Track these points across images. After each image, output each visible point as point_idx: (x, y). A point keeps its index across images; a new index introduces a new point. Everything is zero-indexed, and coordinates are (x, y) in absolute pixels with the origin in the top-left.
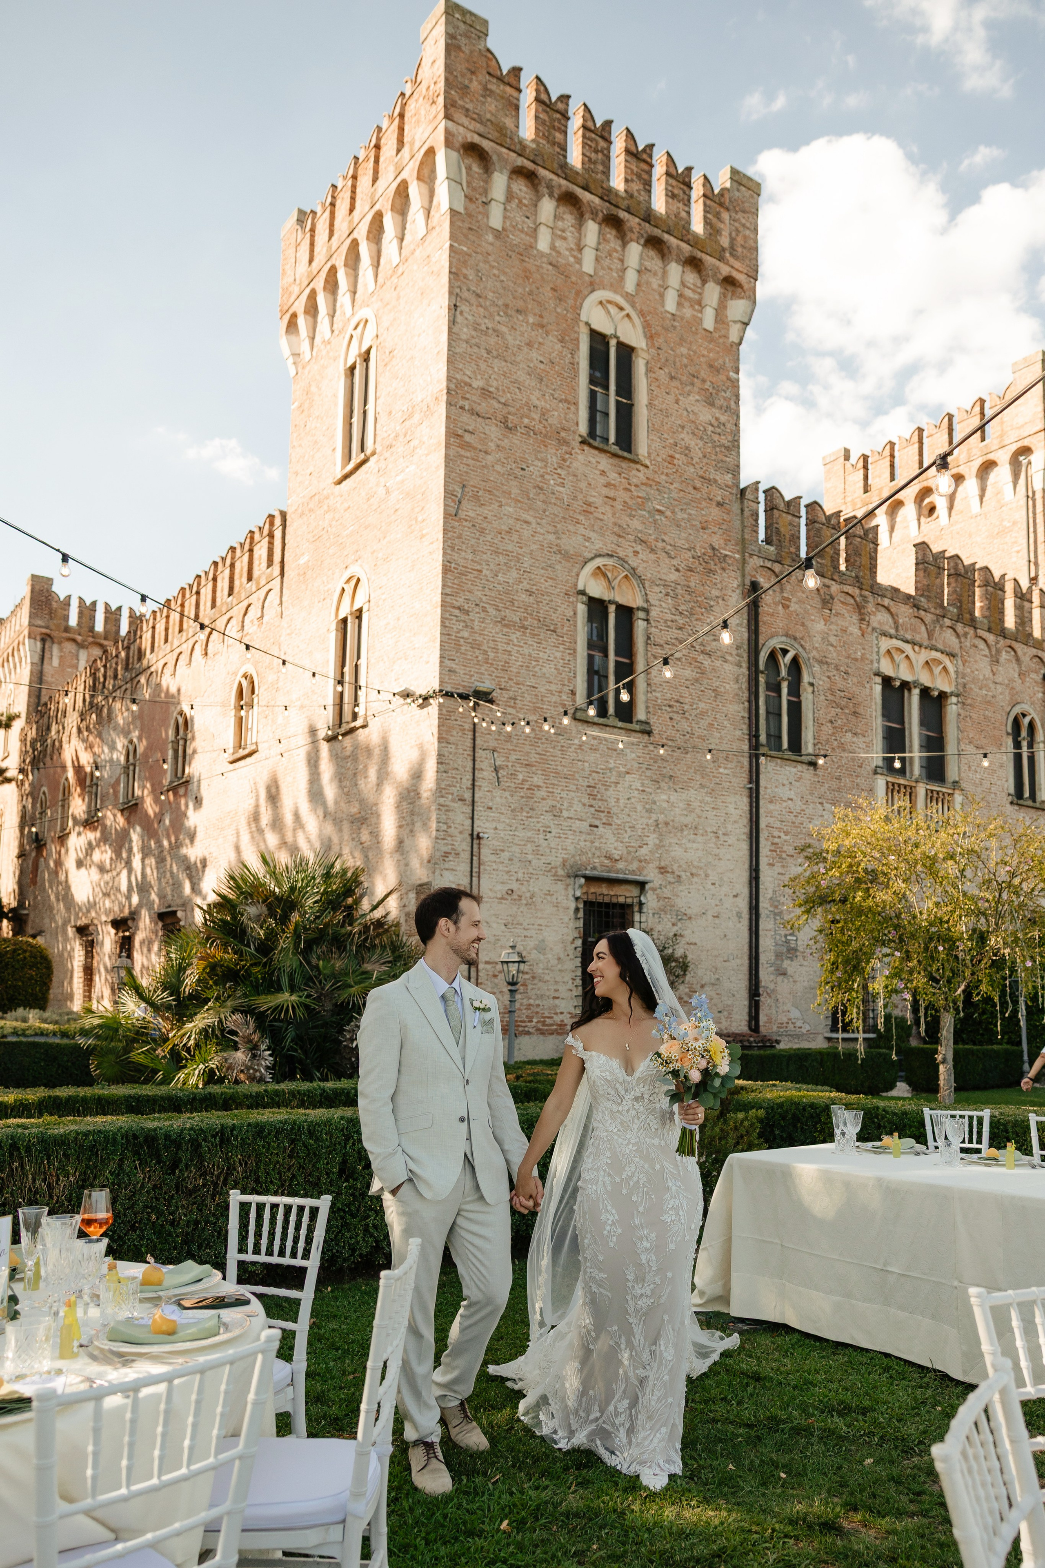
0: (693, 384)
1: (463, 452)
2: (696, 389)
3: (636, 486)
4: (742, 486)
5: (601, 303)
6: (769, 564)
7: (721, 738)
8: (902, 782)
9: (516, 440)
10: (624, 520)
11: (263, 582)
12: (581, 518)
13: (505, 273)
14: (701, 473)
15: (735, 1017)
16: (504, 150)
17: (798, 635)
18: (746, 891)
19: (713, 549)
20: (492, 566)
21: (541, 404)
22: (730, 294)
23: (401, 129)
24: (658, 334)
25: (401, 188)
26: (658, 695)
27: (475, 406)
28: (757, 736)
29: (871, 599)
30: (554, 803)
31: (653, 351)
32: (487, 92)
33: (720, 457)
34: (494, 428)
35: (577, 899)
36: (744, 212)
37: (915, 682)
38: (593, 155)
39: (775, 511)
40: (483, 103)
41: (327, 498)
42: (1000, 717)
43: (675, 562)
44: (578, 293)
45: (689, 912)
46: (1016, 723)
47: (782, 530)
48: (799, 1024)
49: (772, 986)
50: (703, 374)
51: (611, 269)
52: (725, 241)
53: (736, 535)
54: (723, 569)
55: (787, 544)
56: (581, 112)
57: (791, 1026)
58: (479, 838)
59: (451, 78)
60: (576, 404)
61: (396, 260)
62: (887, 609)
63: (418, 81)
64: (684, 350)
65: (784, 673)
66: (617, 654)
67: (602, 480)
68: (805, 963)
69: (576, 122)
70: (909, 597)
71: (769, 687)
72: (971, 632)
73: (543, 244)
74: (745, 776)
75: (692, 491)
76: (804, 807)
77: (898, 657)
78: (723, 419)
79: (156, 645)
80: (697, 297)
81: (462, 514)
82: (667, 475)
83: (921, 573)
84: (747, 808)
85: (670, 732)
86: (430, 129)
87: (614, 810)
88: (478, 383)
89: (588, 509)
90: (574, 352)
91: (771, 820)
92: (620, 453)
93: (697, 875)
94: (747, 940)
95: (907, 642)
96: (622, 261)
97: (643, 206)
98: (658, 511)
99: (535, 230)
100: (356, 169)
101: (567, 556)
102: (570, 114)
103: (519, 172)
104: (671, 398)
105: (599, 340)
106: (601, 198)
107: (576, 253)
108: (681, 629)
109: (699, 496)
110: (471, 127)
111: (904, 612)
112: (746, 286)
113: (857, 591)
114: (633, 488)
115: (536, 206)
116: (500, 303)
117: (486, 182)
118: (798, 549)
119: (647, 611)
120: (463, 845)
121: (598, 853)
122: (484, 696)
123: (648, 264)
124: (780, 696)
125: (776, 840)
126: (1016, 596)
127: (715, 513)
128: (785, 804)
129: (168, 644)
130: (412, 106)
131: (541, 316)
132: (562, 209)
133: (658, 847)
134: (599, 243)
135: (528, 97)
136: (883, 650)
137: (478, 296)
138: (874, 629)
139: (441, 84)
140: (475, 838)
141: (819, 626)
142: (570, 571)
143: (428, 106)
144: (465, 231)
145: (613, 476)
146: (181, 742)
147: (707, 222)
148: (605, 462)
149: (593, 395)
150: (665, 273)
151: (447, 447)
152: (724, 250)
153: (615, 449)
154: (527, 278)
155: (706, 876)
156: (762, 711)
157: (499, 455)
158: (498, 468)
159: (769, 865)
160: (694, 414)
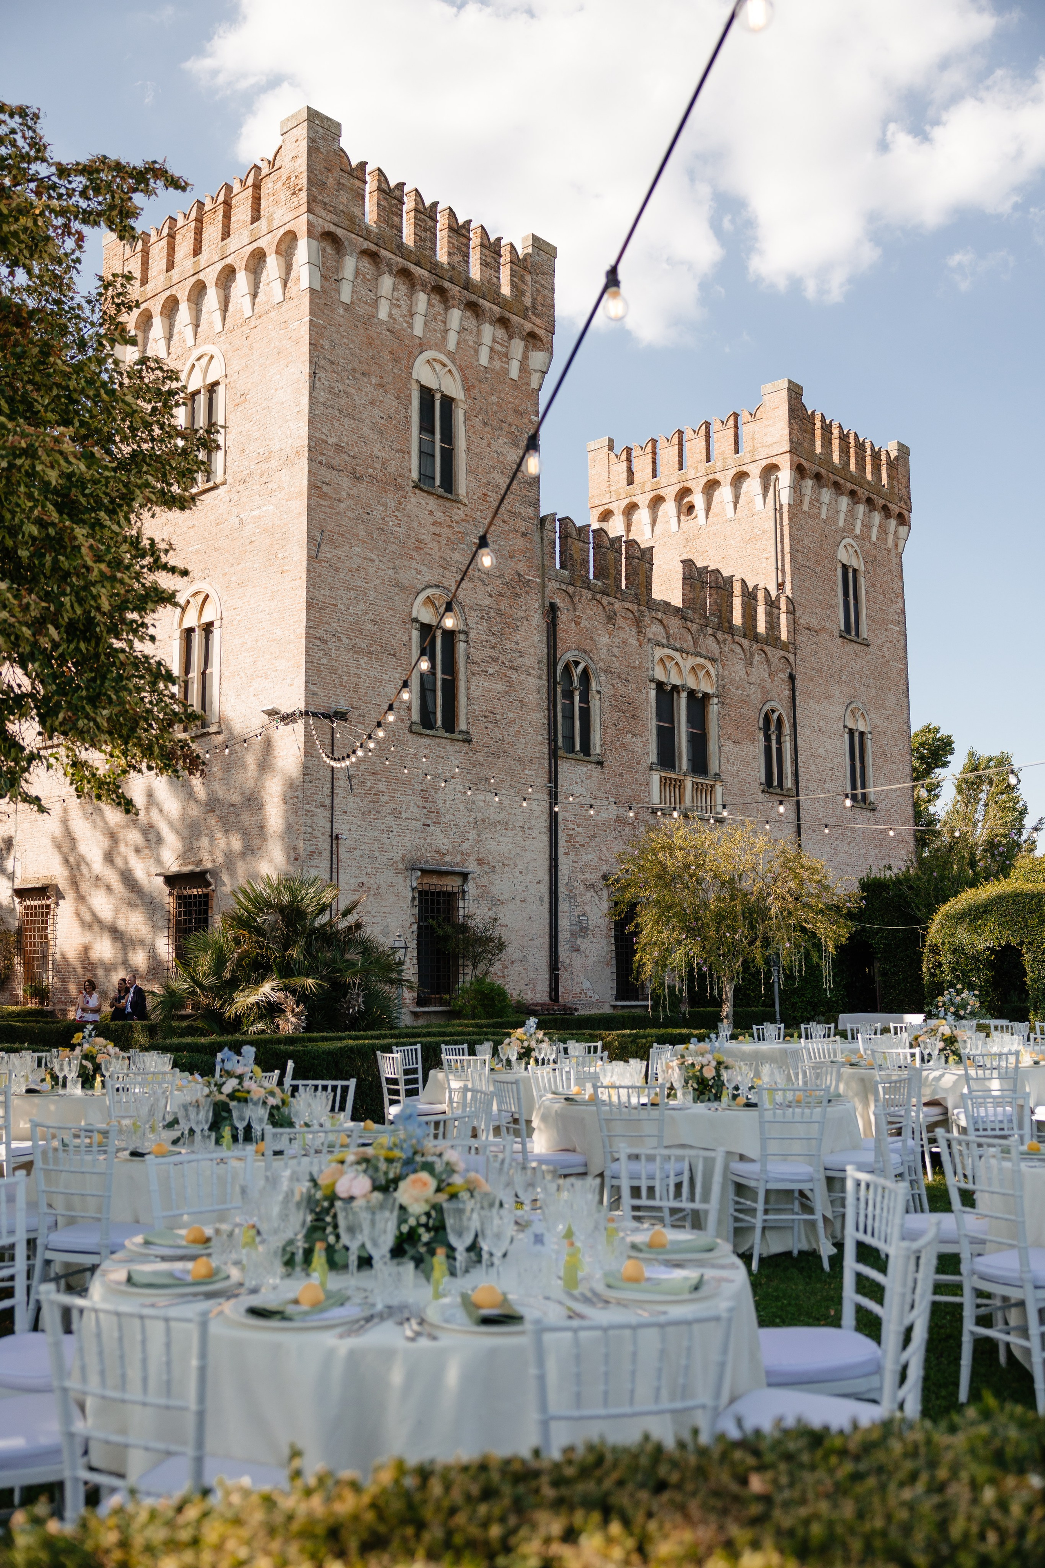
0: (502, 429)
1: (321, 502)
2: (504, 434)
3: (457, 523)
4: (541, 516)
5: (428, 361)
6: (564, 587)
7: (526, 743)
8: (673, 776)
9: (362, 488)
10: (448, 554)
12: (414, 554)
13: (353, 341)
14: (509, 508)
15: (539, 989)
16: (354, 236)
17: (588, 648)
18: (546, 878)
19: (519, 575)
20: (345, 601)
21: (382, 455)
22: (531, 349)
23: (256, 200)
24: (473, 386)
25: (256, 252)
26: (477, 707)
27: (330, 460)
28: (556, 741)
29: (647, 613)
30: (395, 806)
31: (469, 401)
32: (340, 186)
33: (524, 492)
34: (345, 479)
35: (413, 889)
36: (544, 274)
37: (683, 686)
38: (423, 234)
39: (569, 538)
40: (338, 196)
42: (753, 714)
43: (488, 589)
44: (410, 353)
45: (501, 897)
46: (767, 719)
47: (575, 555)
48: (589, 994)
49: (568, 961)
50: (509, 419)
51: (435, 331)
52: (528, 301)
53: (537, 562)
54: (527, 593)
55: (579, 567)
56: (414, 196)
57: (583, 995)
58: (337, 838)
59: (312, 176)
60: (409, 453)
61: (248, 312)
62: (661, 621)
63: (277, 166)
64: (494, 399)
65: (576, 683)
66: (443, 673)
68: (595, 940)
69: (409, 206)
70: (678, 609)
71: (564, 697)
72: (731, 638)
73: (383, 313)
74: (546, 775)
75: (502, 524)
76: (593, 802)
77: (670, 664)
80: (504, 350)
81: (321, 556)
82: (482, 512)
83: (688, 588)
84: (547, 805)
85: (486, 740)
86: (291, 215)
87: (443, 810)
88: (332, 440)
89: (420, 545)
90: (407, 408)
91: (567, 814)
92: (445, 495)
93: (508, 865)
94: (548, 921)
95: (677, 650)
96: (444, 322)
97: (463, 275)
99: (377, 302)
101: (402, 588)
102: (405, 199)
103: (364, 254)
104: (484, 443)
105: (427, 393)
106: (430, 271)
107: (408, 319)
108: (493, 648)
109: (507, 529)
110: (328, 218)
111: (674, 623)
112: (545, 340)
113: (636, 607)
114: (454, 525)
115: (377, 281)
116: (349, 368)
117: (339, 263)
118: (588, 572)
119: (466, 633)
120: (324, 844)
121: (429, 849)
122: (341, 716)
123: (467, 325)
124: (573, 703)
125: (571, 832)
126: (766, 604)
127: (520, 543)
128: (577, 800)
130: (270, 185)
131: (381, 377)
132: (398, 282)
133: (477, 841)
134: (427, 309)
135: (371, 185)
136: (657, 658)
137: (332, 363)
138: (649, 640)
139: (304, 181)
140: (335, 838)
141: (604, 640)
142: (406, 601)
144: (322, 307)
145: (439, 515)
147: (513, 285)
148: (432, 503)
149: (421, 444)
150: (479, 332)
151: (309, 498)
152: (527, 309)
153: (441, 491)
154: (371, 344)
155: (515, 865)
156: (559, 718)
157: (350, 502)
158: (349, 514)
159: (565, 854)
160: (503, 455)
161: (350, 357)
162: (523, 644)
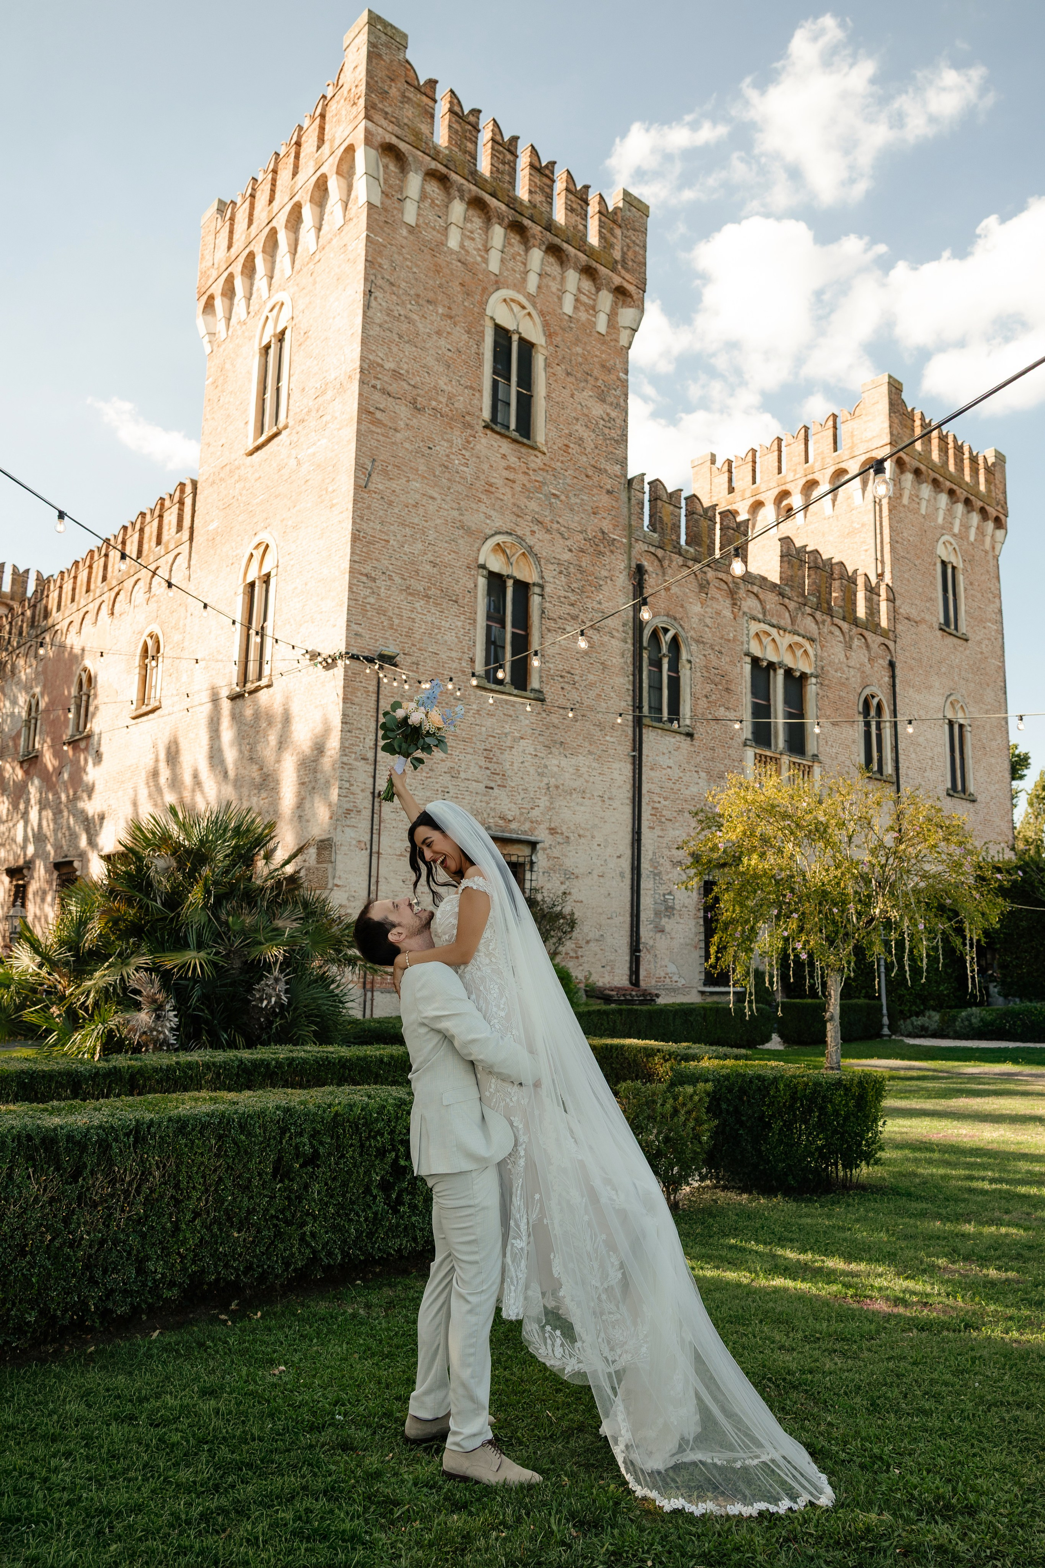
0: (586, 381)
1: (374, 428)
2: (590, 386)
3: (534, 470)
4: (629, 477)
5: (505, 300)
6: (652, 549)
7: (608, 709)
8: (768, 753)
9: (423, 420)
10: (523, 501)
11: (172, 546)
12: (483, 497)
13: (417, 266)
14: (593, 463)
15: (618, 972)
16: (420, 153)
17: (678, 616)
18: (628, 853)
19: (603, 533)
20: (399, 537)
21: (448, 388)
22: (620, 303)
23: (322, 129)
24: (555, 333)
25: (321, 182)
26: (551, 666)
27: (386, 385)
28: (640, 708)
29: (742, 586)
30: (452, 765)
31: (551, 348)
33: (611, 449)
34: (403, 408)
36: (635, 230)
37: (780, 663)
38: (501, 166)
39: (659, 502)
40: (401, 109)
41: (238, 468)
42: (853, 697)
44: (484, 289)
45: (577, 871)
46: (867, 703)
47: (665, 519)
48: (675, 978)
49: (652, 942)
50: (596, 373)
51: (515, 271)
52: (617, 255)
53: (623, 521)
54: (612, 552)
55: (669, 531)
56: (491, 126)
57: (668, 980)
58: (380, 795)
59: (372, 82)
60: (481, 391)
61: (313, 248)
62: (757, 596)
63: (340, 84)
64: (579, 350)
65: (665, 650)
66: (513, 626)
67: (504, 463)
68: (682, 921)
69: (485, 136)
70: (775, 585)
71: (651, 664)
72: (829, 619)
73: (453, 242)
74: (629, 744)
75: (585, 479)
76: (681, 775)
77: (766, 640)
78: (613, 414)
79: (63, 604)
80: (591, 302)
81: (372, 487)
82: (562, 462)
83: (786, 565)
84: (630, 774)
85: (561, 701)
86: (350, 128)
87: (510, 773)
88: (389, 365)
89: (489, 489)
90: (479, 343)
91: (652, 786)
92: (521, 439)
93: (584, 837)
94: (629, 899)
95: (773, 626)
96: (525, 264)
97: (545, 216)
98: (554, 495)
99: (446, 229)
100: (277, 163)
101: (469, 532)
102: (481, 127)
103: (431, 174)
104: (567, 392)
105: (502, 334)
106: (507, 205)
107: (483, 253)
108: (572, 605)
109: (591, 483)
110: (389, 129)
111: (771, 599)
112: (635, 297)
113: (731, 578)
114: (531, 472)
115: (447, 207)
117: (402, 181)
118: (679, 537)
119: (542, 587)
120: (364, 802)
121: (491, 817)
122: (388, 660)
123: (548, 269)
124: (661, 671)
125: (657, 805)
126: (867, 589)
127: (605, 500)
128: (664, 772)
129: (75, 604)
130: (334, 107)
131: (450, 308)
132: (471, 212)
133: (550, 809)
134: (504, 246)
135: (442, 108)
136: (752, 633)
137: (392, 284)
138: (744, 613)
139: (363, 88)
140: (377, 796)
141: (696, 609)
142: (472, 546)
143: (348, 107)
144: (381, 224)
145: (513, 460)
146: (84, 698)
147: (602, 236)
148: (505, 447)
149: (495, 384)
150: (563, 279)
151: (356, 422)
152: (616, 262)
153: (515, 435)
154: (438, 272)
155: (593, 837)
156: (645, 685)
157: (408, 433)
158: (407, 445)
159: (650, 828)
160: (588, 408)
161: (413, 281)
162: (607, 605)
